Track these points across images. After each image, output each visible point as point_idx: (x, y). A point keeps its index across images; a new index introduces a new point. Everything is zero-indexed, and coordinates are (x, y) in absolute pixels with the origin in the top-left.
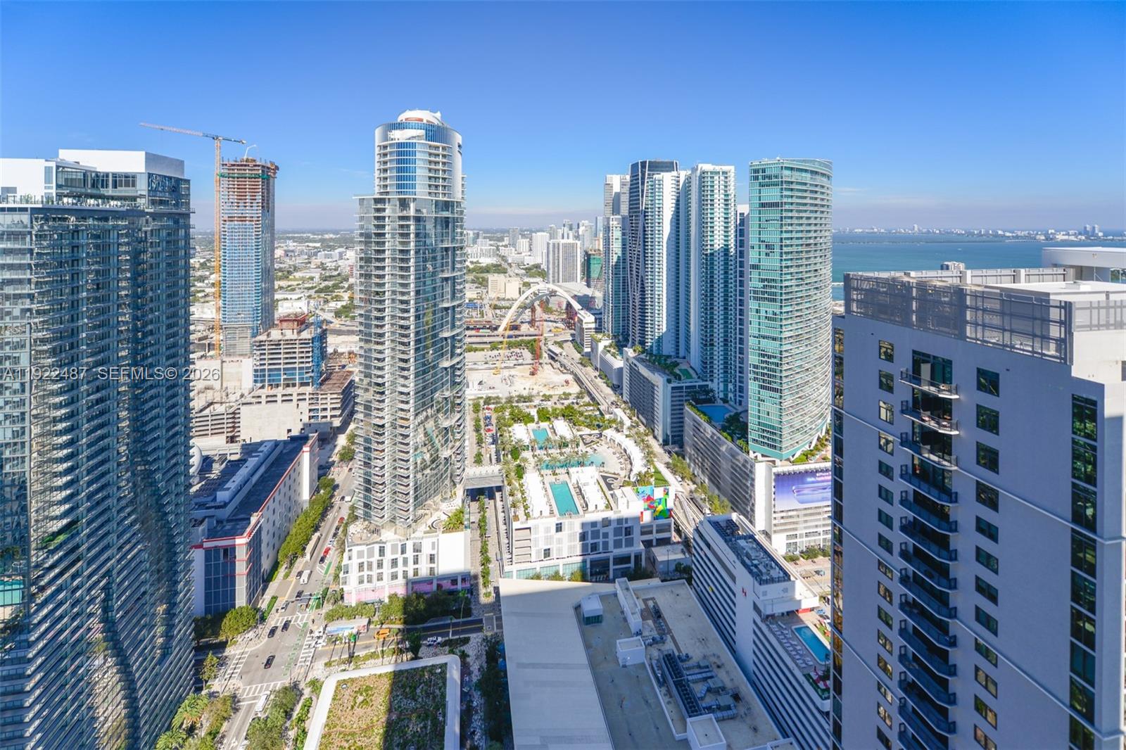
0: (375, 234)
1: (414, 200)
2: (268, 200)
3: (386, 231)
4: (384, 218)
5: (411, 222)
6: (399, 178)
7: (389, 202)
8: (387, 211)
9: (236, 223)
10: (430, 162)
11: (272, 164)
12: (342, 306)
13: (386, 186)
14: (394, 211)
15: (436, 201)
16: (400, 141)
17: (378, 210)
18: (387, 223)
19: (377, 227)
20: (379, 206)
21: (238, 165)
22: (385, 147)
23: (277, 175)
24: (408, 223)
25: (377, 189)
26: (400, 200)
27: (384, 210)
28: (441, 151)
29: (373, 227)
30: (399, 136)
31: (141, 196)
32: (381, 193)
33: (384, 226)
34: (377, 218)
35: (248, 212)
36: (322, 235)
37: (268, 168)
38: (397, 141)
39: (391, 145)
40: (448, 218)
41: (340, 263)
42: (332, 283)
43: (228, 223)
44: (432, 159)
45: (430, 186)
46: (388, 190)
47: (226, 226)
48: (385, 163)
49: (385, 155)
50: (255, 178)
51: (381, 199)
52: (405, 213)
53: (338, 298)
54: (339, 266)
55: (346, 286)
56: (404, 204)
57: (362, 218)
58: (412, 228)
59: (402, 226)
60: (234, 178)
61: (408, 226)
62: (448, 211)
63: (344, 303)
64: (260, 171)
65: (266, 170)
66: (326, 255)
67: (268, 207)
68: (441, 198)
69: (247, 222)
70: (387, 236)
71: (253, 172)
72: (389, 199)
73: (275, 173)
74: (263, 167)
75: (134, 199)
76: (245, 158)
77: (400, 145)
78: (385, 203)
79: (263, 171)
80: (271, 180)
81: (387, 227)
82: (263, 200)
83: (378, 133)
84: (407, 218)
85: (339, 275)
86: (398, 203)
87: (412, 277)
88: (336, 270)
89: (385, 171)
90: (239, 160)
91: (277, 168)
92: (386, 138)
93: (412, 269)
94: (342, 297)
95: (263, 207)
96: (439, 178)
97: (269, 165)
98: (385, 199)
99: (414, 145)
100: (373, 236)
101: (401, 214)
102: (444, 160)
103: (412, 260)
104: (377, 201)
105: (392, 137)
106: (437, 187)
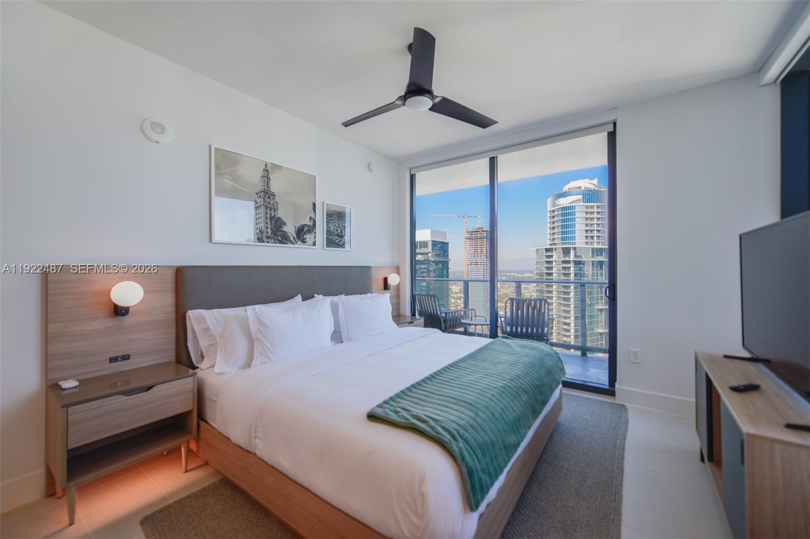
0: (546, 273)
1: (575, 249)
3: (554, 271)
4: (552, 262)
5: (572, 265)
6: (563, 233)
7: (555, 251)
8: (554, 257)
9: (473, 266)
10: (587, 219)
13: (554, 239)
14: (559, 257)
15: (593, 249)
16: (564, 206)
17: (548, 257)
18: (554, 266)
19: (548, 268)
20: (549, 254)
21: (474, 232)
22: (554, 211)
24: (569, 265)
25: (549, 242)
26: (563, 249)
27: (552, 256)
28: (595, 209)
29: (545, 268)
30: (564, 202)
31: (430, 252)
32: (551, 245)
33: (552, 268)
34: (548, 262)
35: (479, 259)
36: (523, 274)
38: (562, 206)
39: (558, 210)
40: (603, 261)
43: (470, 266)
44: (589, 216)
45: (587, 237)
46: (556, 242)
47: (469, 268)
48: (554, 223)
49: (554, 217)
50: (482, 239)
51: (550, 249)
52: (567, 259)
56: (566, 251)
57: (537, 263)
58: (572, 269)
59: (564, 268)
60: (472, 239)
61: (569, 268)
62: (602, 255)
64: (485, 234)
65: (488, 233)
68: (595, 246)
69: (479, 266)
70: (554, 274)
71: (482, 235)
72: (555, 248)
74: (486, 231)
75: (427, 254)
76: (478, 227)
77: (563, 209)
78: (552, 251)
81: (554, 268)
82: (487, 252)
83: (549, 201)
84: (569, 262)
86: (561, 251)
87: (572, 306)
89: (554, 228)
90: (475, 228)
92: (554, 205)
93: (572, 300)
95: (486, 256)
96: (594, 230)
98: (552, 248)
99: (574, 207)
100: (545, 275)
101: (564, 259)
102: (599, 216)
103: (572, 293)
104: (547, 250)
105: (558, 203)
106: (592, 237)
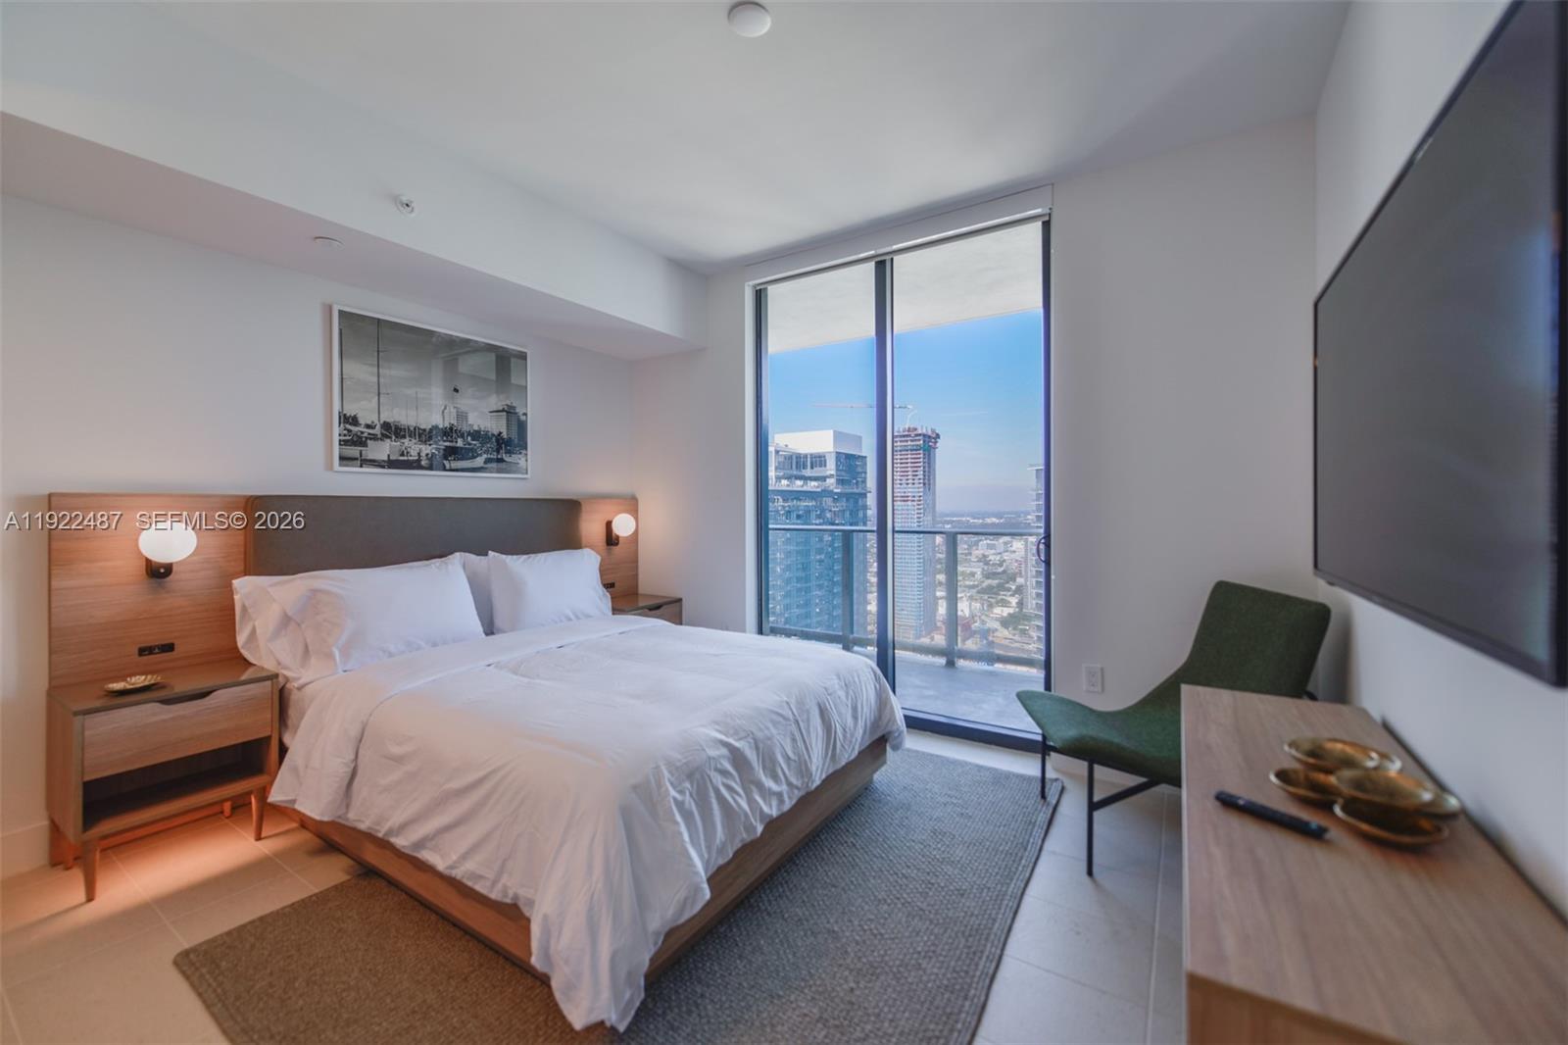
2: (929, 476)
11: (933, 431)
12: (1009, 614)
21: (901, 436)
23: (938, 445)
31: (830, 476)
36: (986, 518)
37: (929, 437)
41: (1006, 556)
42: (997, 581)
50: (916, 450)
53: (1005, 603)
54: (1004, 561)
55: (1014, 587)
63: (1011, 611)
64: (921, 442)
65: (927, 439)
66: (988, 544)
67: (929, 484)
71: (915, 443)
73: (936, 442)
74: (924, 435)
76: (907, 427)
79: (924, 441)
80: (932, 450)
82: (924, 475)
85: (1004, 572)
88: (1001, 565)
91: (938, 436)
94: (1009, 602)
95: (924, 484)
97: (930, 433)
